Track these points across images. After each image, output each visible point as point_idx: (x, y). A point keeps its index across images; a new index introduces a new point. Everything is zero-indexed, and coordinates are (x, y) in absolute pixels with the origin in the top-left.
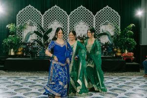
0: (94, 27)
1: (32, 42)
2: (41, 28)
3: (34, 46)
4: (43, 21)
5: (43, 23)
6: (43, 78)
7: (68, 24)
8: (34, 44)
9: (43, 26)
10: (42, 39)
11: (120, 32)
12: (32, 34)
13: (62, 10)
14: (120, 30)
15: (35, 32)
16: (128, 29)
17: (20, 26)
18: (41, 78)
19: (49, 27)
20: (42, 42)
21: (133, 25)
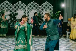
0: (40, 12)
1: (7, 20)
2: (12, 13)
3: (8, 22)
4: (13, 9)
5: (13, 10)
6: (13, 39)
7: (27, 11)
8: (9, 21)
9: (13, 12)
10: (13, 19)
11: (53, 15)
12: (7, 16)
14: (53, 14)
15: (9, 15)
16: (57, 13)
17: (1, 12)
18: (11, 39)
19: (17, 12)
20: (13, 20)
21: (60, 11)
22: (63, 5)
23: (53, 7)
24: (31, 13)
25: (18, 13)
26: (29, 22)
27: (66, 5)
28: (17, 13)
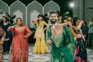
0: (43, 14)
2: (8, 15)
4: (9, 10)
5: (9, 12)
7: (26, 12)
10: (9, 22)
13: (22, 3)
16: (65, 15)
21: (68, 12)
22: (72, 5)
23: (59, 7)
24: (32, 15)
25: (16, 16)
26: (30, 27)
27: (75, 5)
28: (14, 15)
